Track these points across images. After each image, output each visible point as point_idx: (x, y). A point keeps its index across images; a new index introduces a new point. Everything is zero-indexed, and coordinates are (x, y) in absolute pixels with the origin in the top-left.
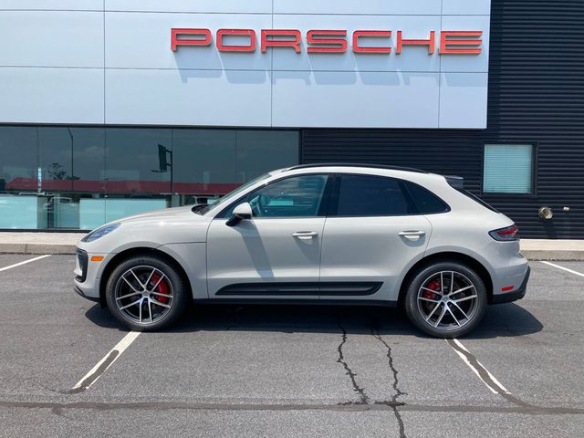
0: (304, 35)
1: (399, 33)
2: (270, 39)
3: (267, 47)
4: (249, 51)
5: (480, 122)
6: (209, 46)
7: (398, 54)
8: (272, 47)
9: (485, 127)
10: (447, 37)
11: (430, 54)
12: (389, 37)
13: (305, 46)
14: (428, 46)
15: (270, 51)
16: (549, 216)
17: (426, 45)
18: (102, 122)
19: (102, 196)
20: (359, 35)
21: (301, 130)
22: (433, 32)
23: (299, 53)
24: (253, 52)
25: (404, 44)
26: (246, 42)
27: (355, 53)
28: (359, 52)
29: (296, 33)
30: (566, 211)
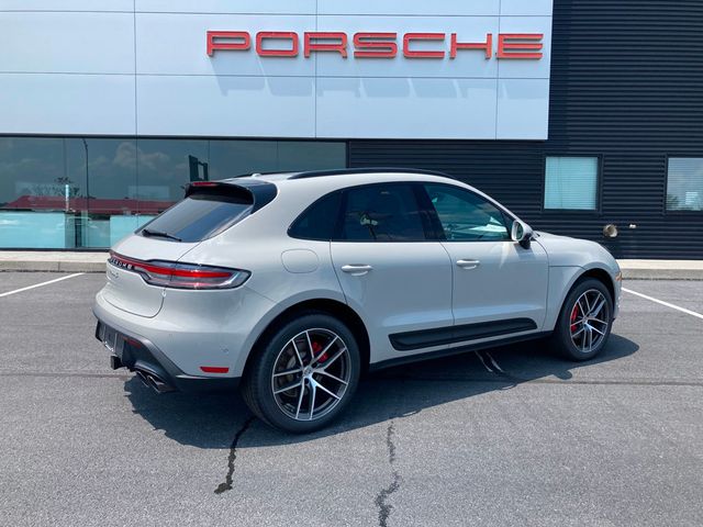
0: (350, 38)
1: (454, 35)
2: (314, 43)
3: (311, 51)
4: (291, 55)
5: (540, 132)
6: (248, 50)
7: (452, 58)
8: (316, 51)
9: (546, 138)
10: (505, 40)
11: (488, 59)
12: (442, 40)
13: (351, 49)
14: (485, 49)
15: (314, 55)
16: (614, 235)
17: (483, 48)
18: (133, 133)
19: (133, 214)
20: (410, 38)
21: (347, 141)
22: (490, 35)
23: (345, 57)
24: (295, 57)
25: (458, 47)
26: (288, 46)
27: (406, 57)
28: (410, 56)
29: (341, 36)
30: (632, 229)
